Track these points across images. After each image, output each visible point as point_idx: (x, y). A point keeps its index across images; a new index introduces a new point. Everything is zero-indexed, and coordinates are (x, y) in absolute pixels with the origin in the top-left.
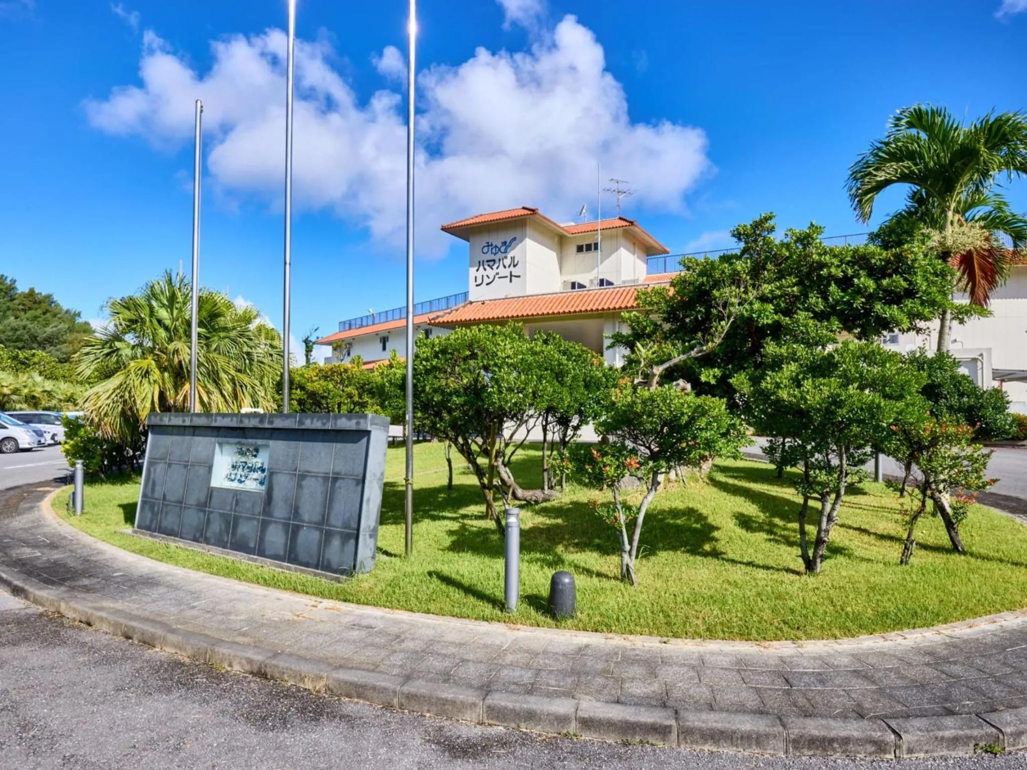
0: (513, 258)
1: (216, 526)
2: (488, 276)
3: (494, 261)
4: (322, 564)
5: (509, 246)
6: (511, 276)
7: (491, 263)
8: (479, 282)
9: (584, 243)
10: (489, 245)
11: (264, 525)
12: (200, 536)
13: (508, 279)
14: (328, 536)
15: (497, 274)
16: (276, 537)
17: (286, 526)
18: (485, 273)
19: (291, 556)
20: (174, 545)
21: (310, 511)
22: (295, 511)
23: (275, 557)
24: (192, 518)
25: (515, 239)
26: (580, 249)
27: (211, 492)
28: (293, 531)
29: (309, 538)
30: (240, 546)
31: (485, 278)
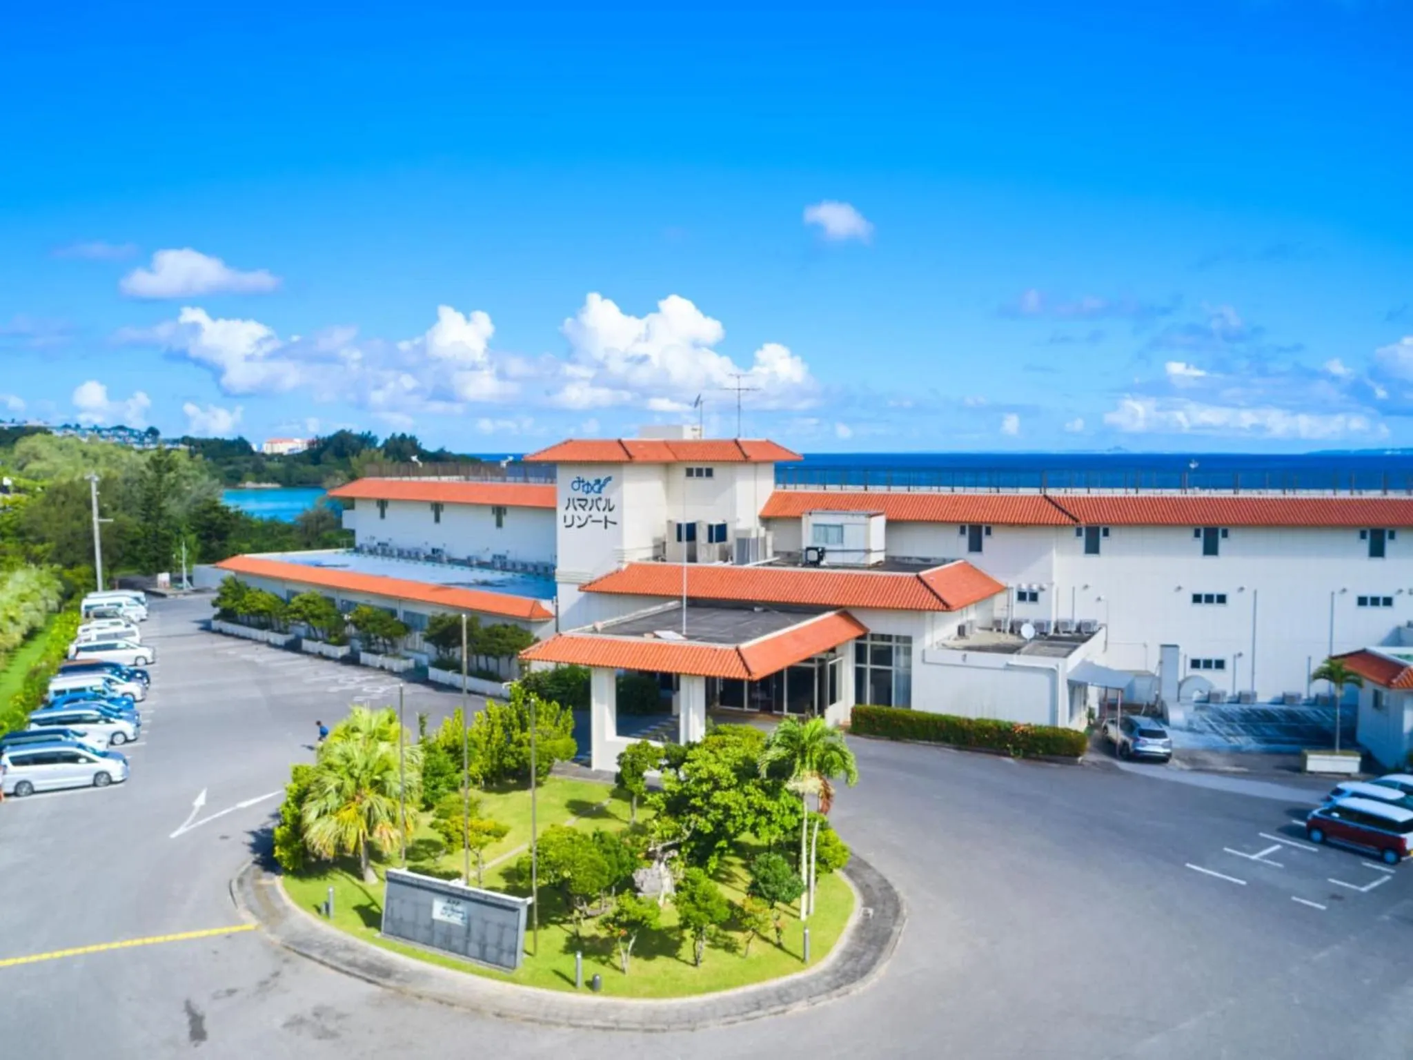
0: (608, 501)
1: (438, 939)
2: (580, 519)
3: (586, 500)
4: (498, 963)
5: (604, 485)
6: (606, 521)
7: (583, 503)
8: (569, 522)
9: (695, 466)
10: (580, 481)
11: (467, 942)
12: (429, 943)
13: (603, 524)
14: (501, 951)
15: (590, 516)
16: (474, 948)
17: (479, 944)
18: (576, 513)
19: (483, 957)
20: (410, 946)
21: (492, 938)
22: (483, 937)
23: (474, 958)
24: (422, 933)
25: (609, 479)
26: (689, 473)
27: (433, 921)
28: (483, 947)
29: (491, 951)
30: (454, 950)
31: (576, 519)
